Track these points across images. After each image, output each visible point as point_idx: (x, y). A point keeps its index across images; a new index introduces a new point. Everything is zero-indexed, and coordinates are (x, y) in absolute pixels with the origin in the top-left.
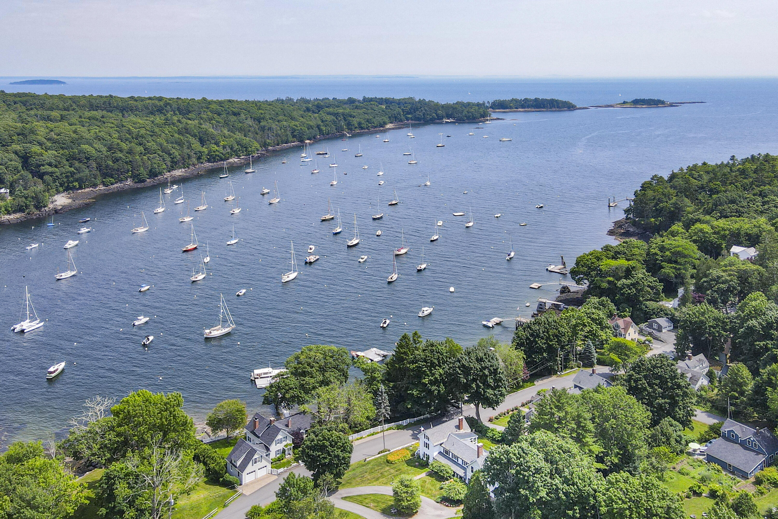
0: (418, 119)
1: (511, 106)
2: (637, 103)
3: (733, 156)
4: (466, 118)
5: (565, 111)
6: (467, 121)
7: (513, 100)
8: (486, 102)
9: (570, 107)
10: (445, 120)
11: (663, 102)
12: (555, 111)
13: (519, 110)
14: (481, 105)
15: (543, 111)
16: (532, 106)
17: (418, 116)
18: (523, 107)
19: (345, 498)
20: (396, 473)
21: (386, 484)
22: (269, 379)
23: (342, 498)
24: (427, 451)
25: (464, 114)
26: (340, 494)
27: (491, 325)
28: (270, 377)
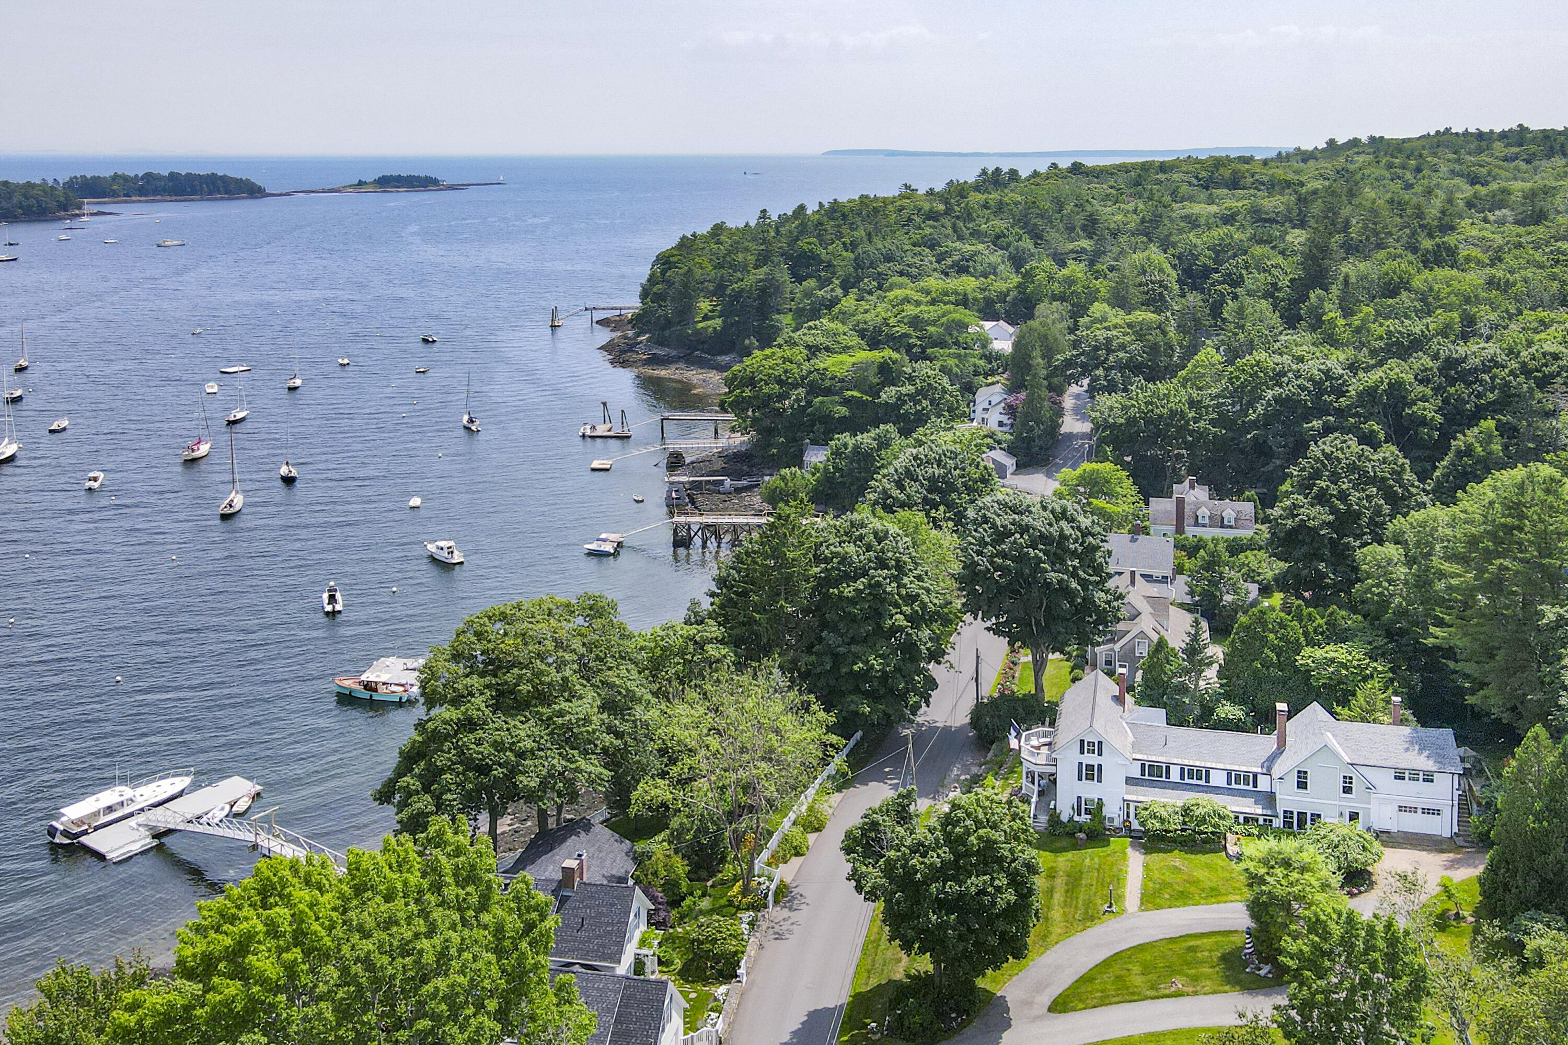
1: (112, 189)
2: (387, 183)
3: (764, 211)
4: (20, 211)
5: (243, 198)
6: (22, 216)
7: (116, 177)
9: (252, 191)
12: (222, 199)
13: (134, 198)
15: (192, 201)
16: (165, 190)
18: (142, 191)
19: (1060, 1006)
20: (1060, 882)
21: (1090, 918)
22: (132, 822)
23: (1050, 1010)
24: (1090, 791)
25: (15, 200)
26: (1028, 1003)
27: (609, 548)
28: (131, 815)
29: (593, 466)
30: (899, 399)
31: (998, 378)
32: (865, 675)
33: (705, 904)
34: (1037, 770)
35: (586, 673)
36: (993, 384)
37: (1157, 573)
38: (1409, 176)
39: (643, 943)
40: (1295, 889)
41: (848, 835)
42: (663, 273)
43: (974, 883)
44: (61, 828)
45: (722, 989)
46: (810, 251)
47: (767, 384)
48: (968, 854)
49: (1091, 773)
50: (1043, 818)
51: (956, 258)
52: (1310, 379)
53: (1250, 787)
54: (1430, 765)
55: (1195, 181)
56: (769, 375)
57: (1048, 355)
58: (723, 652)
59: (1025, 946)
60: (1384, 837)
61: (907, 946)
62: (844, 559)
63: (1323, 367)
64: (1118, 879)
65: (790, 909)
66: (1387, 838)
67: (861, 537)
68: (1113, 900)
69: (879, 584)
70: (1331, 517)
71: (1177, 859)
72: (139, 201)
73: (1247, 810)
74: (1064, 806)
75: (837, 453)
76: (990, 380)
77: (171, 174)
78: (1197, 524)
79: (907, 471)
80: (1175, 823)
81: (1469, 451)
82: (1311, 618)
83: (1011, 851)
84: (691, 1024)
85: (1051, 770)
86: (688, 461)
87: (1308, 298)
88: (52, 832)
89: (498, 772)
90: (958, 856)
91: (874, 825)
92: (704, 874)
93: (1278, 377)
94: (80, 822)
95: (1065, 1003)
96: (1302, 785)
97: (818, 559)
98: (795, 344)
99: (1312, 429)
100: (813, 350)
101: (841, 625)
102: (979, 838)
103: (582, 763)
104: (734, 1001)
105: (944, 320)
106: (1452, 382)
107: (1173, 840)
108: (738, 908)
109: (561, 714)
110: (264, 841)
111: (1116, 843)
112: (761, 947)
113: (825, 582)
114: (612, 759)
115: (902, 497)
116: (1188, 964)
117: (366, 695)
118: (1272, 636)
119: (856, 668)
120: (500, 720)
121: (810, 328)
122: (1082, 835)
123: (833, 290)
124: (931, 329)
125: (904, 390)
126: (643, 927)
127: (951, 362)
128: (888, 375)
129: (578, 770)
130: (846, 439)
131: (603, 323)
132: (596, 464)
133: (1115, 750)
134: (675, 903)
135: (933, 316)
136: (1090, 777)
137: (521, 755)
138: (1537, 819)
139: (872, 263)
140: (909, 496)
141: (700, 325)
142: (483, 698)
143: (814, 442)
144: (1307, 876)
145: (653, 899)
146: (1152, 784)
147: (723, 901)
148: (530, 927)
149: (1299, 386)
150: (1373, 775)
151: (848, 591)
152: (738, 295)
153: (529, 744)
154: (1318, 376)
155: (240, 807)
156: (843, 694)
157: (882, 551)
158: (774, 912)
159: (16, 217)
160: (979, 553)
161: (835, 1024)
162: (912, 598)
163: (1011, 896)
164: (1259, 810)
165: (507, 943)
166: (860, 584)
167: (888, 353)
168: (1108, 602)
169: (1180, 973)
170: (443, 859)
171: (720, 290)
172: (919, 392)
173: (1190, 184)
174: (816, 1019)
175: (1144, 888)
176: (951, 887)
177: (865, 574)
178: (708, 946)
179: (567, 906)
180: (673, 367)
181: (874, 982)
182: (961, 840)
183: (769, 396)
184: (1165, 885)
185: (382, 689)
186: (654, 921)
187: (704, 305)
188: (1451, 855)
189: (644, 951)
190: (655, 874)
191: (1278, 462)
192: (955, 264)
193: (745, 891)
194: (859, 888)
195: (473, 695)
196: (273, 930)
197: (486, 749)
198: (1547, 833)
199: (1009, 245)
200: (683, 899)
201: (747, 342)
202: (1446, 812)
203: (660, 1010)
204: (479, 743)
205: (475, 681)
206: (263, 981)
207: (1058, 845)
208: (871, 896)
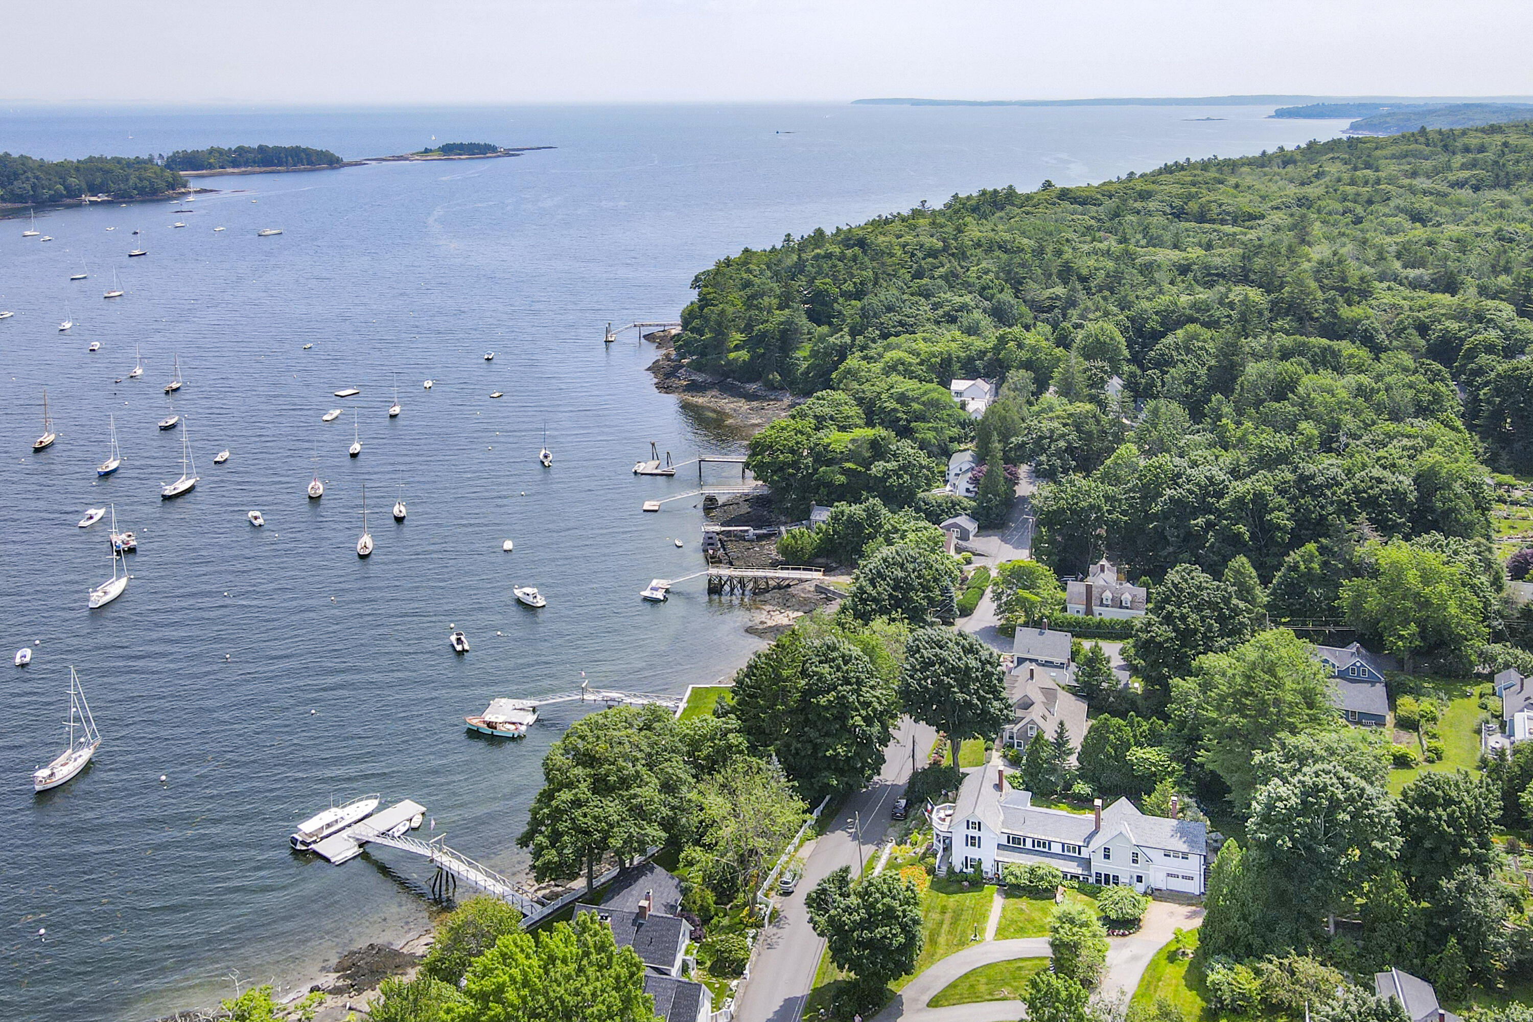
0: (20, 198)
1: (210, 164)
2: (449, 150)
4: (136, 192)
5: (324, 169)
6: (138, 198)
7: (212, 151)
8: (156, 156)
9: (331, 162)
10: (87, 198)
11: (493, 149)
12: (305, 170)
13: (229, 170)
14: (145, 162)
15: (279, 172)
16: (255, 162)
17: (18, 191)
18: (235, 164)
19: (934, 1003)
20: (948, 916)
21: (962, 944)
22: (344, 834)
23: (928, 1005)
24: (973, 853)
25: (131, 183)
26: (916, 1000)
27: (659, 595)
28: (343, 828)
29: (645, 508)
30: (885, 473)
31: (969, 445)
32: (834, 758)
33: (725, 922)
34: (942, 834)
35: (650, 767)
36: (965, 450)
37: (1057, 660)
38: (1359, 210)
39: (687, 952)
40: (1075, 938)
41: (809, 895)
42: (701, 308)
43: (880, 931)
44: (300, 839)
45: (735, 982)
46: (826, 291)
47: (782, 453)
48: (877, 914)
49: (973, 841)
50: (944, 868)
51: (947, 309)
52: (1198, 484)
53: (1077, 855)
54: (1184, 848)
55: (1168, 210)
56: (784, 445)
57: (1004, 439)
58: (740, 740)
59: (912, 967)
60: (1157, 893)
61: (841, 967)
62: (821, 677)
63: (1208, 474)
64: (984, 916)
65: (778, 927)
66: (1156, 894)
67: (833, 660)
68: (978, 931)
69: (844, 697)
70: (1174, 634)
71: (1024, 903)
72: (233, 174)
73: (1073, 871)
74: (957, 861)
75: (835, 518)
76: (963, 446)
77: (260, 147)
78: (1102, 604)
79: (879, 572)
80: (1024, 881)
81: (1295, 568)
82: (1140, 726)
83: (904, 911)
84: (716, 1006)
85: (949, 835)
86: (720, 503)
87: (1210, 400)
88: (294, 841)
89: (597, 836)
90: (870, 916)
91: (824, 891)
92: (725, 900)
93: (1175, 478)
94: (311, 835)
95: (937, 1001)
96: (1107, 857)
97: (804, 673)
98: (806, 415)
99: (1196, 525)
100: (820, 422)
101: (819, 723)
102: (884, 904)
103: (649, 830)
104: (741, 991)
105: (924, 399)
106: (1303, 494)
107: (1024, 889)
108: (746, 926)
109: (635, 796)
110: (437, 856)
111: (990, 889)
112: (759, 955)
113: (808, 693)
114: (667, 825)
115: (874, 593)
116: (1014, 978)
117: (489, 731)
118: (1112, 737)
119: (828, 754)
120: (595, 800)
121: (818, 399)
122: (966, 883)
123: (842, 336)
124: (915, 406)
125: (889, 466)
126: (687, 941)
127: (930, 435)
128: (877, 449)
129: (647, 835)
130: (843, 506)
131: (649, 337)
132: (648, 506)
133: (987, 827)
134: (706, 920)
135: (916, 394)
136: (973, 844)
137: (611, 826)
138: (1224, 900)
139: (875, 313)
140: (878, 593)
141: (732, 355)
142: (586, 784)
143: (820, 504)
144: (1084, 929)
145: (692, 922)
146: (1013, 849)
147: (737, 920)
148: (632, 975)
149: (1188, 490)
150: (1150, 853)
151: (823, 701)
152: (764, 334)
153: (616, 817)
154: (1204, 481)
155: (415, 824)
156: (820, 770)
157: (847, 672)
158: (768, 929)
159: (131, 197)
160: (912, 677)
161: (799, 1008)
162: (868, 704)
163: (901, 939)
164: (1079, 871)
165: (622, 984)
166: (831, 696)
167: (880, 431)
168: (1001, 710)
169: (1008, 984)
170: (589, 938)
171: (748, 328)
172: (900, 468)
173: (1165, 213)
174: (789, 1003)
175: (999, 923)
176: (866, 934)
177: (835, 688)
178: (726, 955)
179: (642, 929)
180: (710, 393)
181: (826, 982)
182: (873, 906)
183: (784, 463)
184: (1013, 922)
185: (499, 727)
186: (694, 938)
187: (737, 337)
188: (1194, 908)
189: (688, 957)
190: (694, 902)
191: (1171, 549)
192: (947, 314)
193: (751, 915)
194: (814, 929)
195: (579, 782)
196: (513, 980)
197: (589, 821)
198: (1228, 908)
199: (993, 296)
200: (712, 918)
201: (771, 376)
202: (1196, 878)
203: (698, 1001)
204: (585, 816)
205: (579, 771)
206: (512, 1006)
207: (951, 889)
208: (822, 934)
